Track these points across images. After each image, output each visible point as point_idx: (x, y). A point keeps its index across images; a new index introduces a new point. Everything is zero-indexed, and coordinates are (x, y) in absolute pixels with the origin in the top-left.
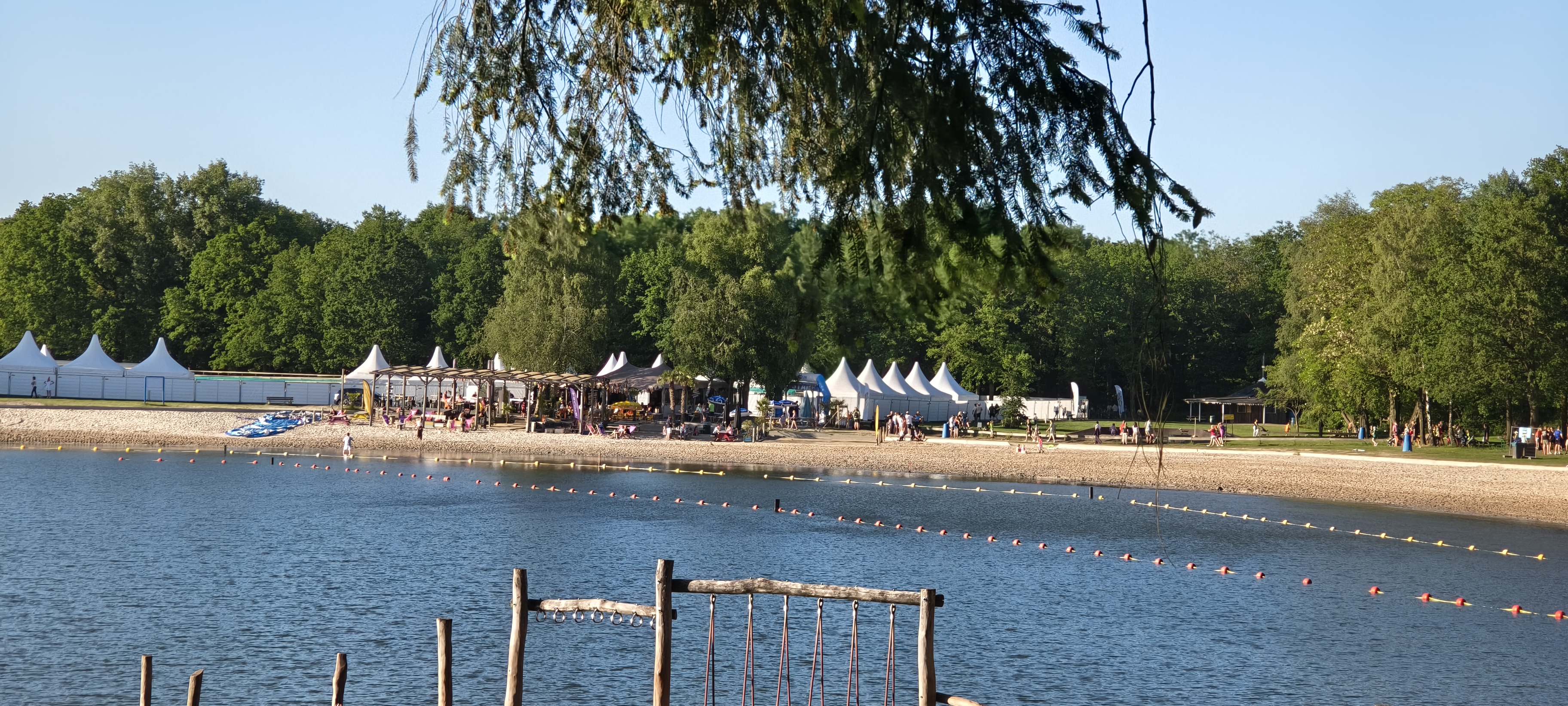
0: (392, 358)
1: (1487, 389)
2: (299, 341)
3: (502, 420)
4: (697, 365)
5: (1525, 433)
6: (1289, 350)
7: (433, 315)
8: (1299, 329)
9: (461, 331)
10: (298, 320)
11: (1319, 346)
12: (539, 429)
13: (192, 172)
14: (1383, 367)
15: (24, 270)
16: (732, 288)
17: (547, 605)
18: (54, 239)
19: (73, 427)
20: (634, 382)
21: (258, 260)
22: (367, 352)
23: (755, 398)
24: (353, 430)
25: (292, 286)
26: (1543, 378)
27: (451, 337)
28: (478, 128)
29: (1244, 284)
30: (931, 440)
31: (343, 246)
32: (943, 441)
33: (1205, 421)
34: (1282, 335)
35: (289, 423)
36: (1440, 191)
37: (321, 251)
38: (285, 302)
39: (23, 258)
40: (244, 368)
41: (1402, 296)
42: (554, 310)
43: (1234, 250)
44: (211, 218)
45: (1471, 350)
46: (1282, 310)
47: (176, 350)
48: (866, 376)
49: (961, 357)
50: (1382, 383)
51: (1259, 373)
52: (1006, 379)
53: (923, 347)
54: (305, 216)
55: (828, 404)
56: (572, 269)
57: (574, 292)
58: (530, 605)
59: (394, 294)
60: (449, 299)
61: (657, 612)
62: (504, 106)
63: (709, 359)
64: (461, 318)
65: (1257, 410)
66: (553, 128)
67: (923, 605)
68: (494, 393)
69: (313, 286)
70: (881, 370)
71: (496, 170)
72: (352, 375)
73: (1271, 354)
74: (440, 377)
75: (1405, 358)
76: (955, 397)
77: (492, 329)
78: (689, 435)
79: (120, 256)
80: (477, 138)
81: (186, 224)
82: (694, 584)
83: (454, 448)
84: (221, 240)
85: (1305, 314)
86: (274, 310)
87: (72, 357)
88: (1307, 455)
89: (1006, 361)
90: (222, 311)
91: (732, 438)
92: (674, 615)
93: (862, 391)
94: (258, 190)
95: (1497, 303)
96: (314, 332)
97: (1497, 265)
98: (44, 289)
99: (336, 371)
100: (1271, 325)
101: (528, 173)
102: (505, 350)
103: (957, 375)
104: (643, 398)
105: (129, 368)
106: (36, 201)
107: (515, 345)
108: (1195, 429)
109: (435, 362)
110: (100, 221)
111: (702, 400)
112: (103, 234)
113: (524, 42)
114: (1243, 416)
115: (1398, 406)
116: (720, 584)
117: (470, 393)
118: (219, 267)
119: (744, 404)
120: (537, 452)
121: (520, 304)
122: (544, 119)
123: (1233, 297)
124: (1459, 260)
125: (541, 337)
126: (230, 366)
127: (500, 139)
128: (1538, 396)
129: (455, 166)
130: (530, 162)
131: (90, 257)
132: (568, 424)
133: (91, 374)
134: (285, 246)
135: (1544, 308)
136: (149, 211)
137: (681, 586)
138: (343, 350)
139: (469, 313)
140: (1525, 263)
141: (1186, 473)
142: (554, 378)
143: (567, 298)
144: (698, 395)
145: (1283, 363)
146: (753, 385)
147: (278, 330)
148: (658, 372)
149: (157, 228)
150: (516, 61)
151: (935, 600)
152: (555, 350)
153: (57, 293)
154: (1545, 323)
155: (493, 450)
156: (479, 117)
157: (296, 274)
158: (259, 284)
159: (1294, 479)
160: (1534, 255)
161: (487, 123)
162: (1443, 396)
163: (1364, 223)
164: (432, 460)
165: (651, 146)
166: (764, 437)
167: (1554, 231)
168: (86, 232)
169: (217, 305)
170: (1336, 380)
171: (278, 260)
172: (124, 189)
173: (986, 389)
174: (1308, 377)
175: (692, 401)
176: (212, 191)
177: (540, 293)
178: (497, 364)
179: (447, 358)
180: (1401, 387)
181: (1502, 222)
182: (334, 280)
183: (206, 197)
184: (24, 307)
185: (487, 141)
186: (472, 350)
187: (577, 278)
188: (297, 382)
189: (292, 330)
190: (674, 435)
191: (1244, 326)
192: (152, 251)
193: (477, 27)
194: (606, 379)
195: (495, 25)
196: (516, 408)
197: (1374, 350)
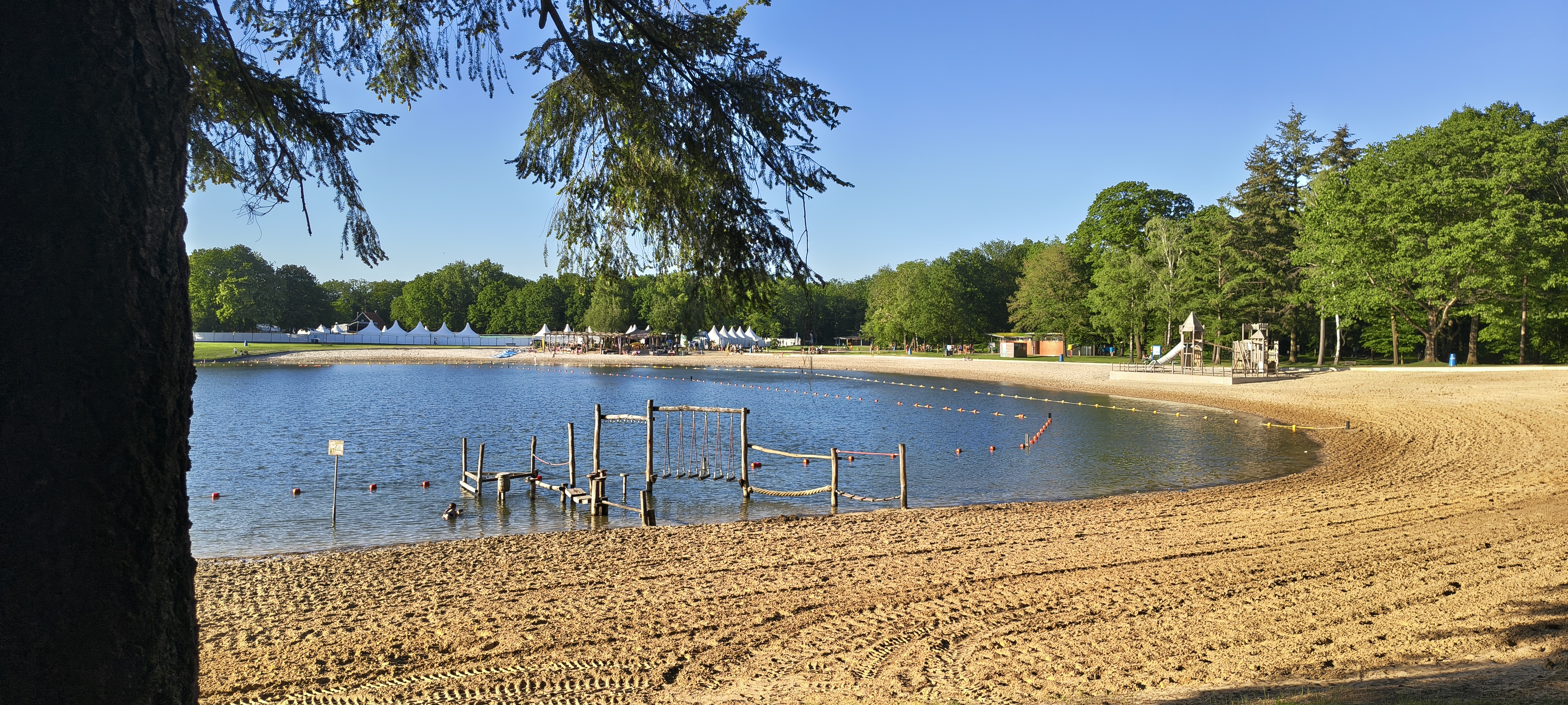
0: (551, 328)
1: (936, 333)
2: (517, 323)
3: (591, 350)
4: (662, 329)
5: (949, 347)
6: (870, 320)
7: (566, 313)
8: (873, 312)
9: (576, 318)
10: (517, 315)
11: (879, 319)
12: (605, 353)
13: (478, 263)
14: (901, 325)
15: (418, 300)
16: (674, 301)
17: (608, 417)
18: (429, 288)
19: (437, 356)
20: (639, 335)
21: (502, 294)
22: (542, 326)
23: (683, 340)
24: (537, 355)
25: (514, 303)
26: (955, 328)
27: (572, 320)
28: (570, 248)
29: (854, 297)
30: (746, 354)
31: (533, 289)
32: (750, 354)
33: (841, 345)
34: (867, 315)
35: (514, 352)
36: (920, 264)
37: (525, 290)
38: (512, 309)
39: (418, 295)
40: (498, 333)
41: (908, 300)
42: (610, 310)
43: (850, 285)
44: (485, 279)
45: (931, 319)
46: (867, 306)
47: (473, 327)
48: (723, 331)
49: (756, 325)
50: (901, 330)
51: (860, 328)
52: (772, 332)
53: (742, 321)
54: (519, 278)
55: (709, 342)
56: (616, 295)
57: (617, 304)
58: (602, 417)
59: (552, 305)
60: (571, 307)
61: (648, 419)
62: (579, 239)
63: (666, 327)
64: (576, 314)
65: (859, 341)
66: (597, 247)
67: (743, 413)
68: (588, 341)
69: (522, 303)
70: (728, 330)
71: (576, 262)
72: (537, 335)
73: (863, 321)
74: (569, 335)
75: (908, 322)
76: (754, 339)
77: (587, 317)
78: (660, 354)
79: (453, 294)
80: (569, 251)
81: (476, 282)
82: (661, 408)
83: (573, 360)
84: (488, 287)
85: (874, 307)
86: (508, 312)
87: (436, 331)
88: (876, 357)
89: (771, 325)
90: (489, 313)
91: (674, 355)
92: (654, 419)
93: (721, 338)
94: (502, 269)
95: (939, 302)
96: (522, 319)
97: (939, 289)
98: (426, 306)
99: (531, 334)
100: (863, 311)
101: (587, 264)
102: (592, 325)
103: (754, 331)
104: (643, 341)
105: (457, 334)
106: (422, 275)
107: (596, 323)
108: (838, 348)
109: (567, 329)
110: (445, 281)
111: (664, 341)
112: (446, 286)
113: (587, 217)
114: (854, 343)
115: (907, 339)
116: (670, 408)
117: (580, 340)
118: (488, 297)
119: (679, 343)
120: (605, 362)
121: (597, 308)
122: (593, 245)
123: (850, 301)
124: (926, 288)
125: (605, 320)
126: (493, 333)
127: (578, 252)
128: (953, 334)
129: (562, 261)
130: (588, 259)
131: (442, 294)
132: (616, 351)
133: (443, 336)
134: (512, 289)
135: (955, 304)
136: (463, 277)
137: (656, 409)
138: (533, 326)
139: (579, 312)
140: (948, 288)
141: (835, 364)
142: (610, 334)
143: (614, 306)
144: (662, 340)
145: (868, 324)
146: (682, 335)
147: (510, 319)
148: (648, 332)
149: (465, 284)
150: (583, 223)
151: (747, 412)
152: (610, 324)
153: (430, 308)
154: (955, 309)
155: (588, 361)
156: (570, 243)
157: (516, 299)
158: (503, 303)
159: (872, 365)
160: (951, 285)
161: (573, 245)
162: (922, 335)
163: (895, 275)
164: (566, 365)
165: (631, 254)
166: (686, 354)
167: (958, 277)
168: (440, 286)
169: (488, 311)
170: (886, 330)
171: (509, 294)
172: (454, 269)
173: (765, 335)
174: (876, 329)
175: (660, 342)
176: (485, 269)
177: (604, 304)
178: (589, 330)
179: (571, 328)
180: (907, 332)
181: (940, 275)
182: (529, 301)
183: (483, 272)
184: (418, 313)
185: (573, 253)
186: (580, 325)
187: (617, 298)
188: (517, 338)
189: (515, 319)
190: (654, 354)
191: (854, 312)
192: (464, 292)
193: (569, 212)
194: (629, 335)
195: (576, 211)
196: (596, 346)
197: (898, 319)
